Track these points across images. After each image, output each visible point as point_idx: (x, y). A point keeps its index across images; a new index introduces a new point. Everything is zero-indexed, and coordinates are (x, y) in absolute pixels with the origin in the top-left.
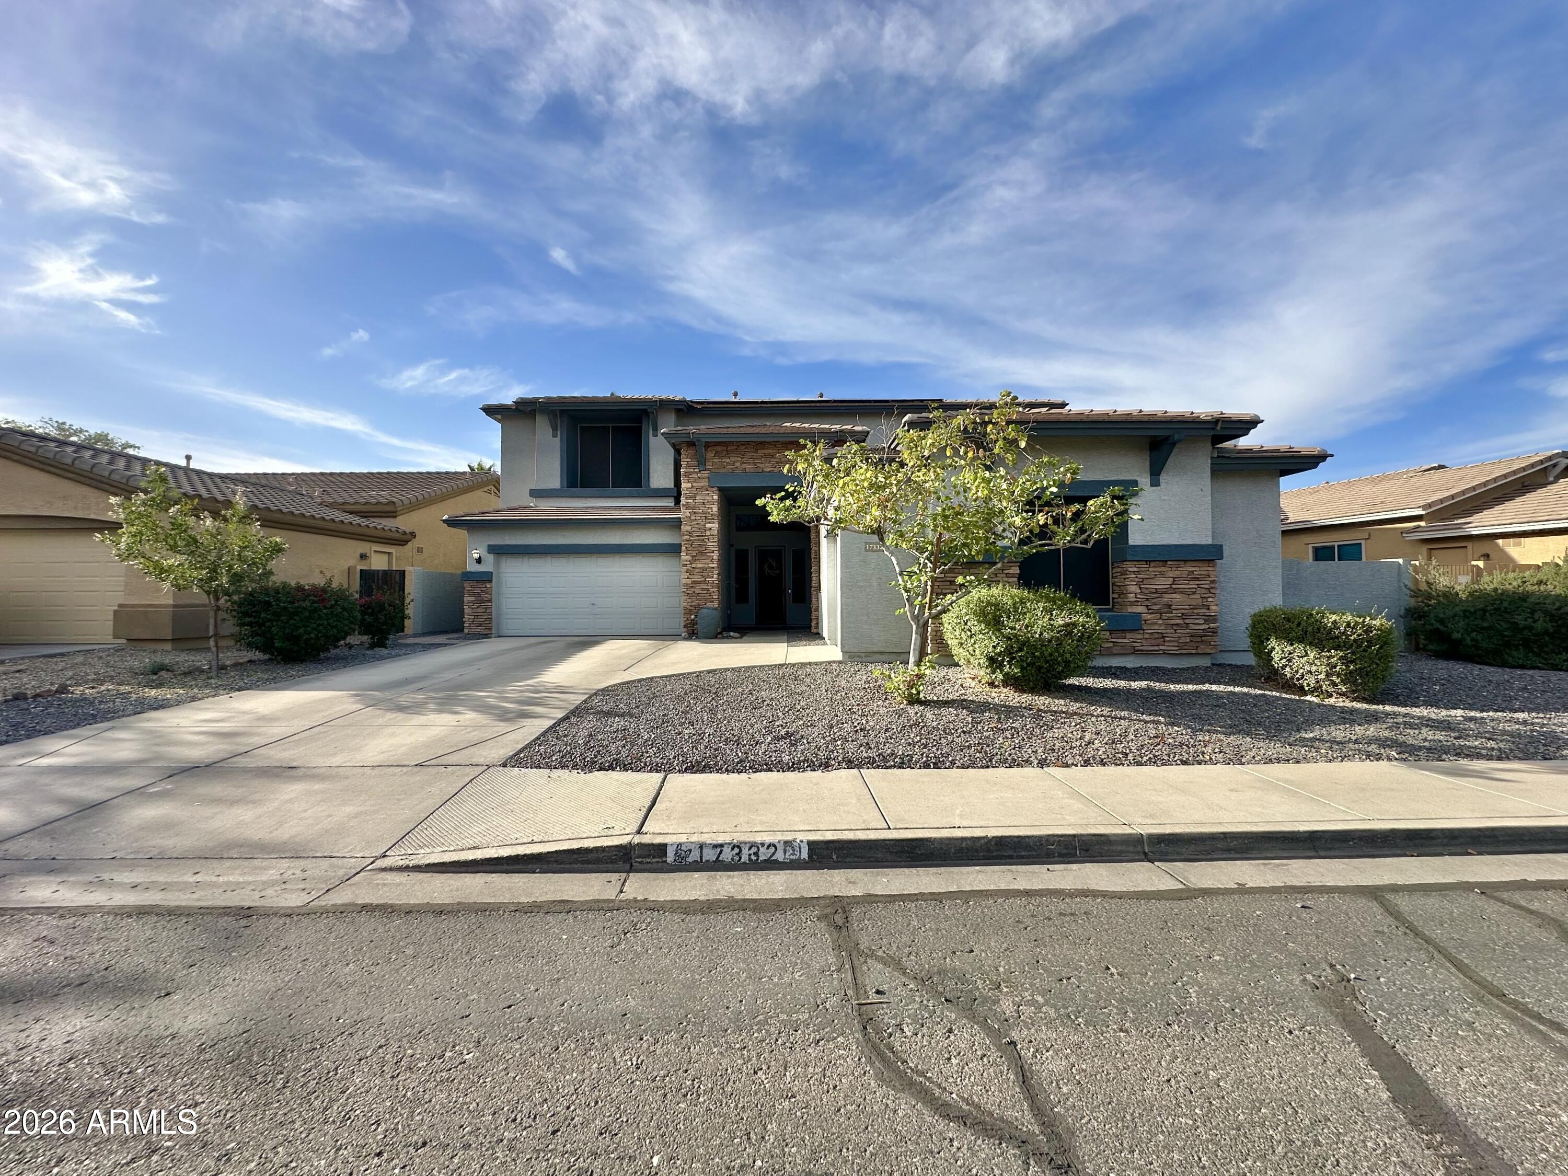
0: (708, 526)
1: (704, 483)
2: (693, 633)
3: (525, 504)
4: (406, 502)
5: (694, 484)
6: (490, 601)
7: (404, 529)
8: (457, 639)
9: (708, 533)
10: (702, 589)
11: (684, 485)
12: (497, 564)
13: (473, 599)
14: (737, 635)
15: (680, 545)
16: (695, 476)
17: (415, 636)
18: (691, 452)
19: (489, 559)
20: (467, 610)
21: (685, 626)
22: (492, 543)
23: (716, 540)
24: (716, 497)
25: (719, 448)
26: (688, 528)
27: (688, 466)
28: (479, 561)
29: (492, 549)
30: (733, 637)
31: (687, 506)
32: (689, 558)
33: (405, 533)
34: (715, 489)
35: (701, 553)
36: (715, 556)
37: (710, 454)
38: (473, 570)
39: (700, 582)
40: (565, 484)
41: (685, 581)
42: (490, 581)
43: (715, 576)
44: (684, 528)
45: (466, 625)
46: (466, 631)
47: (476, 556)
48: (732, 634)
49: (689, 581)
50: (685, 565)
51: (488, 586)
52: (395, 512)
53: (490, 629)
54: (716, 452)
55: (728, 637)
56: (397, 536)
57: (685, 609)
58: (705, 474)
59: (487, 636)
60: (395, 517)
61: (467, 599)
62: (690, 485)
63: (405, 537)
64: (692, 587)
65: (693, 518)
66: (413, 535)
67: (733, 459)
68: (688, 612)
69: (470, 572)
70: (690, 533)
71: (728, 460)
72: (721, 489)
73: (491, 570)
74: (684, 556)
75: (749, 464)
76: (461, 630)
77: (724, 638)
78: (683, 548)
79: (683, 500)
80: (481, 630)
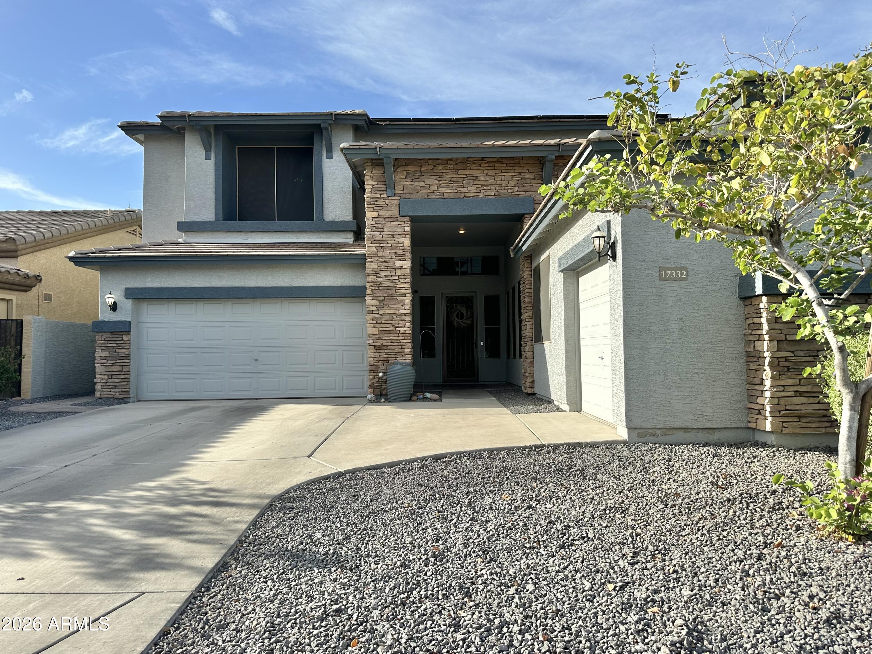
0: (398, 263)
1: (394, 211)
2: (381, 395)
3: (173, 240)
4: (30, 239)
5: (381, 213)
6: (128, 357)
7: (27, 271)
8: (84, 405)
9: (398, 272)
10: (392, 341)
11: (370, 214)
12: (136, 312)
13: (106, 354)
14: (435, 396)
15: (365, 288)
16: (382, 202)
17: (33, 401)
18: (378, 173)
19: (126, 305)
20: (99, 368)
21: (371, 386)
22: (130, 286)
23: (408, 280)
24: (408, 229)
25: (411, 169)
26: (374, 266)
27: (374, 190)
28: (114, 307)
29: (130, 293)
30: (430, 400)
31: (373, 240)
32: (375, 302)
33: (27, 276)
34: (407, 219)
35: (392, 297)
36: (408, 299)
37: (400, 176)
38: (107, 319)
39: (389, 332)
40: (221, 216)
41: (370, 331)
42: (128, 332)
43: (408, 325)
44: (369, 266)
45: (98, 387)
46: (98, 394)
47: (110, 302)
48: (428, 395)
49: (375, 331)
50: (371, 312)
51: (125, 338)
52: (16, 251)
53: (128, 392)
54: (408, 173)
55: (425, 399)
56: (17, 279)
57: (371, 365)
58: (395, 200)
59: (123, 401)
60: (16, 257)
61: (99, 354)
62: (375, 214)
63: (28, 282)
64: (380, 338)
65: (380, 254)
66: (38, 279)
67: (428, 182)
68: (374, 369)
69: (103, 322)
70: (376, 273)
71: (422, 184)
72: (414, 220)
73: (130, 319)
74: (370, 301)
75: (448, 187)
76: (91, 392)
77: (419, 400)
78: (369, 291)
79: (368, 233)
80: (116, 393)
